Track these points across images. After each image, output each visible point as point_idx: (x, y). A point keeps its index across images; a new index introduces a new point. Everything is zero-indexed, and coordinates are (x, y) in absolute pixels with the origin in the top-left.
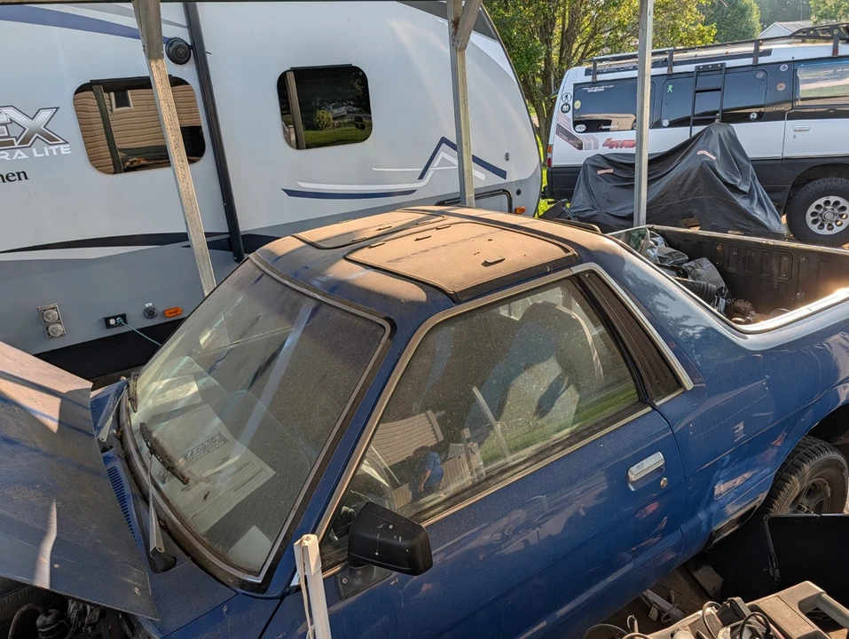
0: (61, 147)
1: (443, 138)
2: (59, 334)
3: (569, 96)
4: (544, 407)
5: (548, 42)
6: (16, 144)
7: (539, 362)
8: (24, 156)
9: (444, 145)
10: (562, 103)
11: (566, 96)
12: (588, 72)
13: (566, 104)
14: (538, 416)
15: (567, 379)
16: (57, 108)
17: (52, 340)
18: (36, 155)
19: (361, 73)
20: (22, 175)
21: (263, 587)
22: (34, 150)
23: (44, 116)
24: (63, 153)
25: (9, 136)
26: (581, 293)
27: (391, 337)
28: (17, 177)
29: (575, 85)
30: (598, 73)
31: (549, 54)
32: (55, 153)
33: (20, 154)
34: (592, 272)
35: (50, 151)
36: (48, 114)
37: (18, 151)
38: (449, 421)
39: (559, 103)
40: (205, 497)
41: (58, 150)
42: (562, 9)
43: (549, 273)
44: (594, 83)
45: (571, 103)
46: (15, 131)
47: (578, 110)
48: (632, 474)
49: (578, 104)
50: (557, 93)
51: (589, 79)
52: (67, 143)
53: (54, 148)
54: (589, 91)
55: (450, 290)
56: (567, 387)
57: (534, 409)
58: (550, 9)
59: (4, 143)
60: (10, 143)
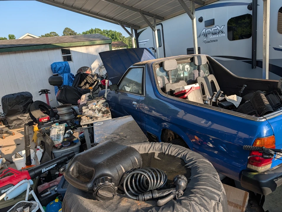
16: (225, 25)
25: (216, 32)
33: (217, 36)
35: (222, 35)
36: (223, 26)
52: (225, 33)
59: (215, 34)
60: (216, 34)
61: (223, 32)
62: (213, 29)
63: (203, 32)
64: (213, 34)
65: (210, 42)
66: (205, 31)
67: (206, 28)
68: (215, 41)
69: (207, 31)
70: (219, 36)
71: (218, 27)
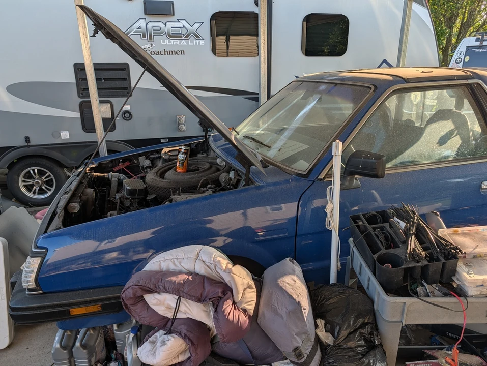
0: (201, 41)
1: (385, 60)
2: (183, 130)
3: (462, 54)
4: (442, 141)
5: (451, 28)
6: (183, 37)
7: (443, 120)
8: (185, 44)
9: (384, 64)
10: (457, 57)
11: (460, 54)
12: (477, 40)
13: (459, 58)
14: (438, 145)
15: (456, 132)
16: (203, 23)
17: (180, 132)
18: (190, 44)
19: (346, 19)
20: (182, 52)
21: (307, 176)
22: (190, 41)
23: (197, 25)
24: (201, 44)
25: (181, 34)
26: (471, 94)
27: (374, 91)
28: (180, 53)
29: (468, 47)
30: (484, 41)
31: (450, 35)
32: (198, 44)
33: (184, 42)
34: (478, 84)
35: (196, 42)
36: (199, 24)
37: (183, 41)
38: (395, 134)
39: (455, 57)
40: (279, 150)
41: (199, 43)
42: (464, 10)
43: (456, 80)
44: (481, 47)
45: (463, 58)
46: (184, 31)
47: (466, 62)
48: (484, 185)
49: (467, 59)
50: (454, 52)
51: (478, 44)
52: (203, 39)
53: (198, 41)
54: (477, 51)
55: (405, 77)
56: (455, 136)
57: (437, 141)
58: (456, 7)
59: (178, 36)
60: (181, 37)
61: (198, 37)
62: (169, 25)
63: (137, 25)
64: (171, 36)
65: (163, 53)
66: (143, 26)
67: (149, 18)
68: (176, 53)
69: (150, 25)
70: (188, 43)
71: (184, 23)
